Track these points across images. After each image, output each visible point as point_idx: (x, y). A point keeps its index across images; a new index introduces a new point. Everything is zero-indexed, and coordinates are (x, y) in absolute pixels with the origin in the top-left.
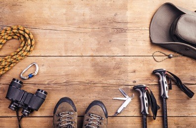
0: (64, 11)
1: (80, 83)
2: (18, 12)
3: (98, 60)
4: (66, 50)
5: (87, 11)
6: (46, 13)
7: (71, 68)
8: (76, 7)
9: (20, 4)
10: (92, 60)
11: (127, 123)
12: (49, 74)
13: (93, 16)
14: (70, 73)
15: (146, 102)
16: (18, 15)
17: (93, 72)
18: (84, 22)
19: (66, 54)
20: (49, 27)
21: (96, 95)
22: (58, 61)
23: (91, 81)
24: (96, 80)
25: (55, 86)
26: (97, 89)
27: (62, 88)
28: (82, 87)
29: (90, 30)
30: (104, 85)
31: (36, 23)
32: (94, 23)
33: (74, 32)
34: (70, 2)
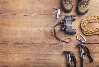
0: (30, 6)
1: (38, 43)
2: (6, 6)
3: (47, 31)
4: (31, 26)
5: (42, 6)
6: (21, 7)
7: (33, 35)
8: (36, 4)
9: (7, 2)
10: (44, 31)
11: (61, 63)
12: (22, 38)
13: (45, 8)
14: (33, 38)
15: (70, 59)
16: (6, 8)
17: (44, 37)
18: (40, 11)
19: (31, 28)
20: (22, 14)
21: (46, 49)
22: (27, 31)
23: (44, 42)
24: (46, 41)
25: (25, 44)
26: (46, 46)
27: (29, 45)
28: (39, 45)
29: (43, 15)
30: (50, 44)
31: (16, 12)
32: (46, 12)
33: (35, 17)
34: (33, 1)
